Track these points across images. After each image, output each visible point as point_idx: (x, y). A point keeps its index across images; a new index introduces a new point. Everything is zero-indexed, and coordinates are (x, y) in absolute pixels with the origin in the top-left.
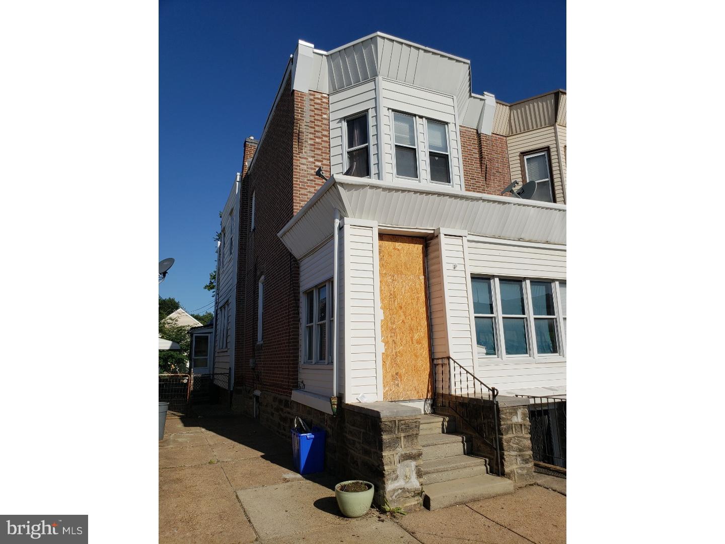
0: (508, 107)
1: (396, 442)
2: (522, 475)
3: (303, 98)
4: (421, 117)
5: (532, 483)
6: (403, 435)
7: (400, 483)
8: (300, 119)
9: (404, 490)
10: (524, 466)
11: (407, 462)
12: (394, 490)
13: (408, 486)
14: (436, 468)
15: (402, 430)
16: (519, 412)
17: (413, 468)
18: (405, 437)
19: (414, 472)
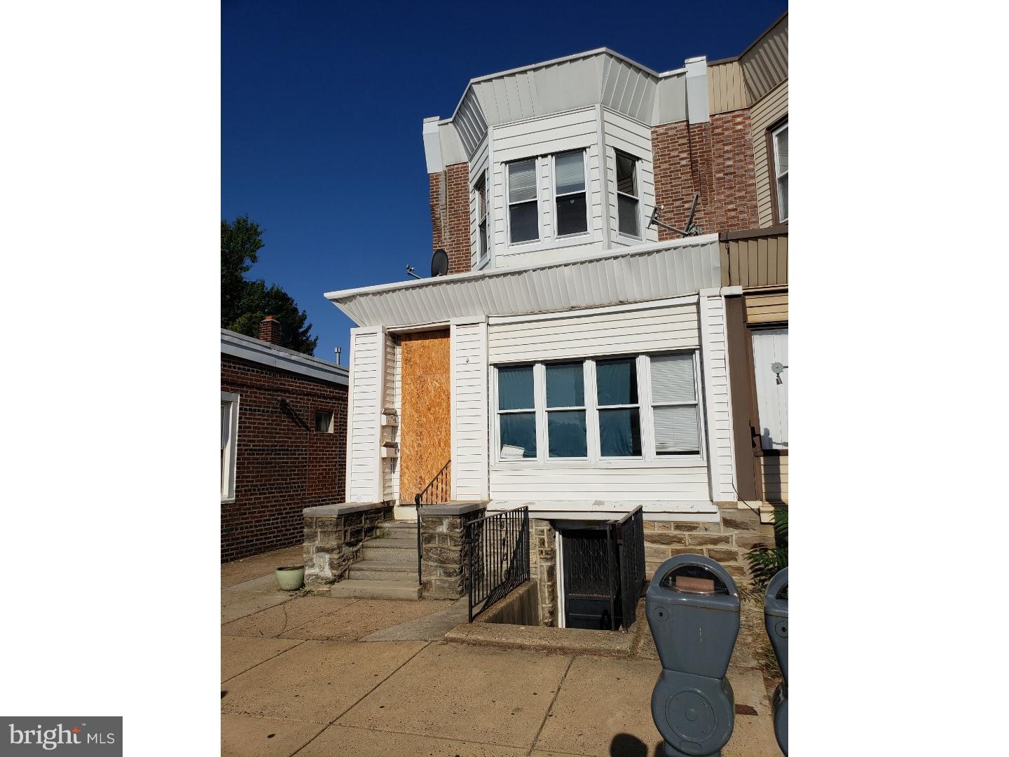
0: (736, 64)
1: (312, 537)
2: (443, 588)
3: (438, 179)
4: (544, 156)
5: (454, 598)
6: (319, 530)
7: (315, 571)
8: (436, 204)
9: (317, 577)
10: (445, 578)
11: (322, 554)
12: (310, 575)
13: (321, 574)
14: (369, 566)
15: (320, 526)
16: (446, 522)
17: (327, 559)
18: (321, 532)
19: (327, 564)
